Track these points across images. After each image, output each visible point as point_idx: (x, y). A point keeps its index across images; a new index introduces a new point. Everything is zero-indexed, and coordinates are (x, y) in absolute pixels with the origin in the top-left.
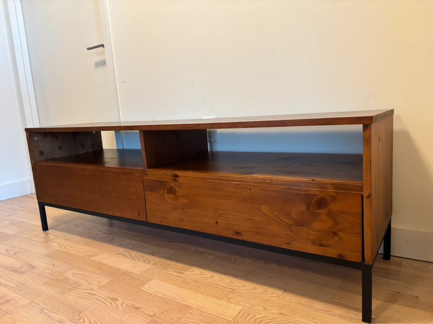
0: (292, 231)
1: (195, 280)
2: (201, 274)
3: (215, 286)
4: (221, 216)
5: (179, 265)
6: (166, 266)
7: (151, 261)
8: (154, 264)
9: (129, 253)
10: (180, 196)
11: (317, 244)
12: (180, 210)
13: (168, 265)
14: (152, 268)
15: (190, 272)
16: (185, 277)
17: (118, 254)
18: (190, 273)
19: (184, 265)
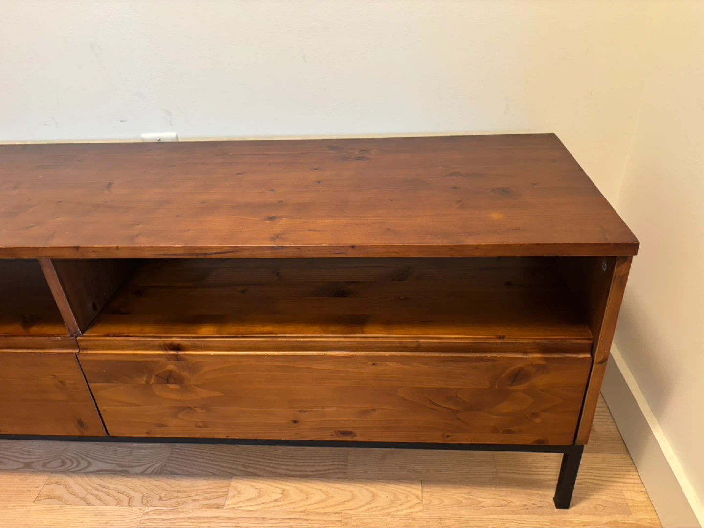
0: (458, 419)
1: (257, 515)
2: (259, 496)
3: (305, 517)
4: (305, 411)
5: (202, 485)
6: (174, 498)
7: (132, 493)
8: (144, 501)
9: (64, 485)
10: (194, 385)
11: (501, 431)
12: (199, 410)
13: (178, 492)
14: (147, 514)
15: (234, 497)
16: (231, 515)
17: (38, 499)
18: (236, 499)
19: (210, 482)
